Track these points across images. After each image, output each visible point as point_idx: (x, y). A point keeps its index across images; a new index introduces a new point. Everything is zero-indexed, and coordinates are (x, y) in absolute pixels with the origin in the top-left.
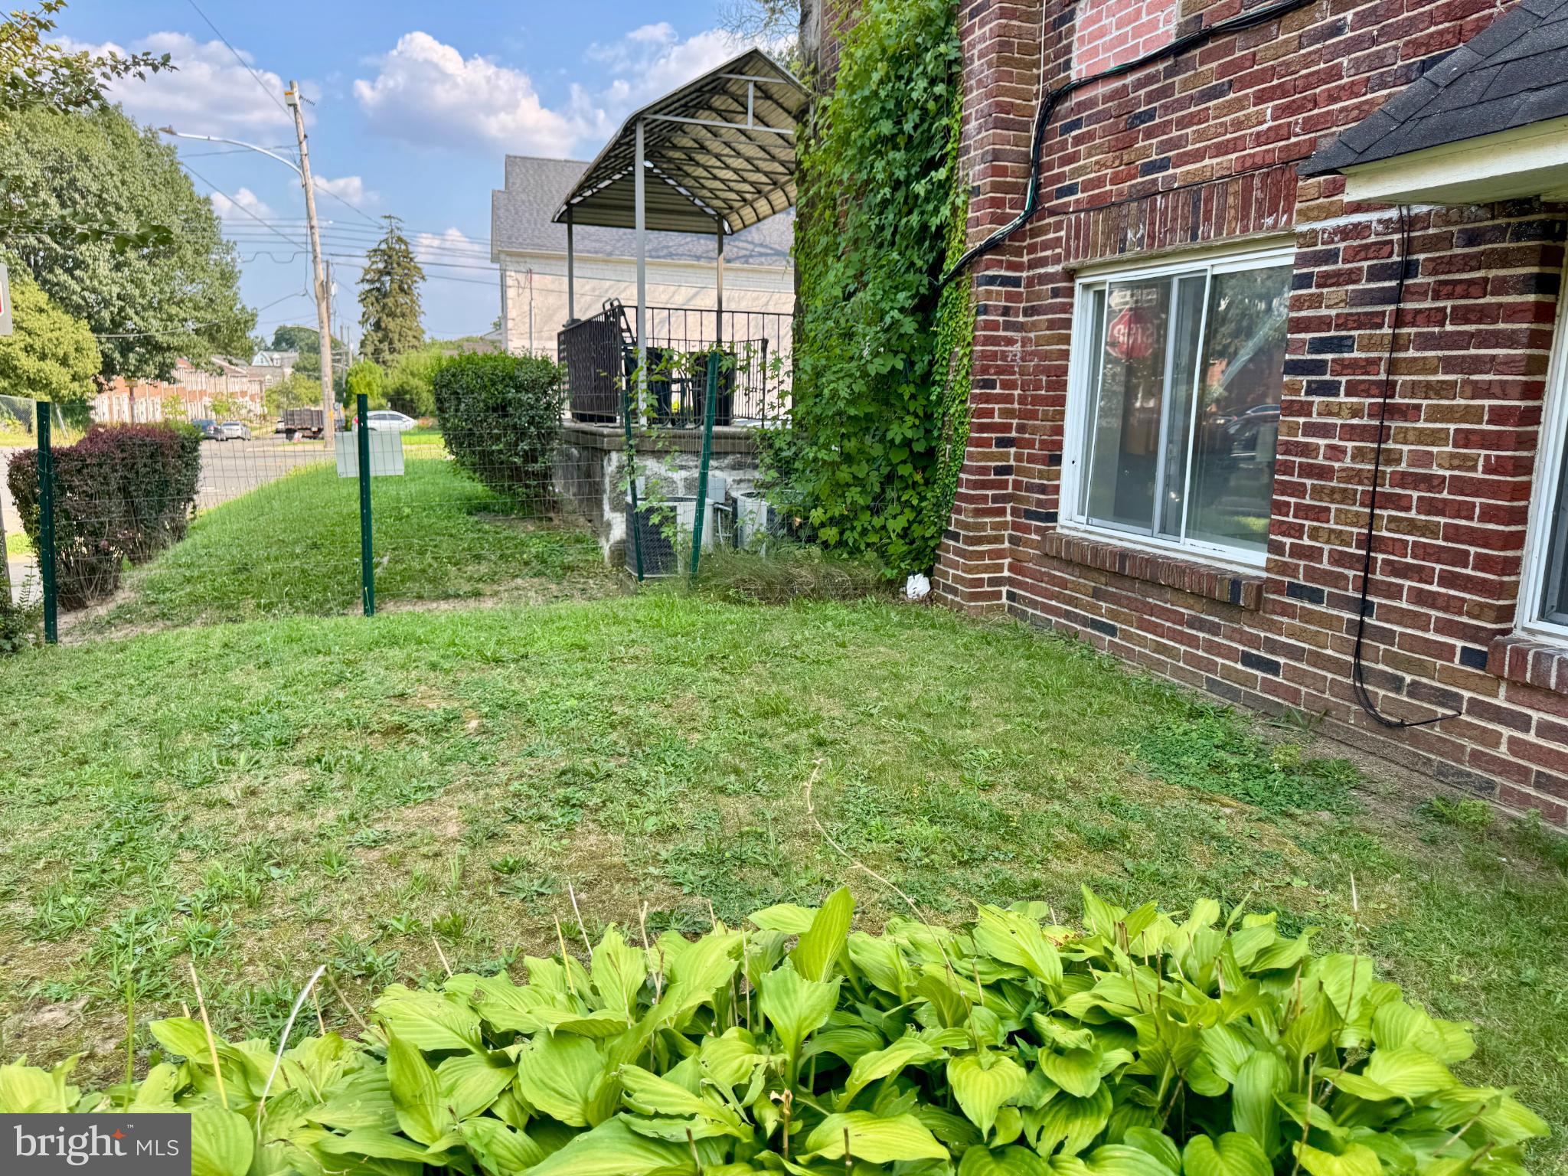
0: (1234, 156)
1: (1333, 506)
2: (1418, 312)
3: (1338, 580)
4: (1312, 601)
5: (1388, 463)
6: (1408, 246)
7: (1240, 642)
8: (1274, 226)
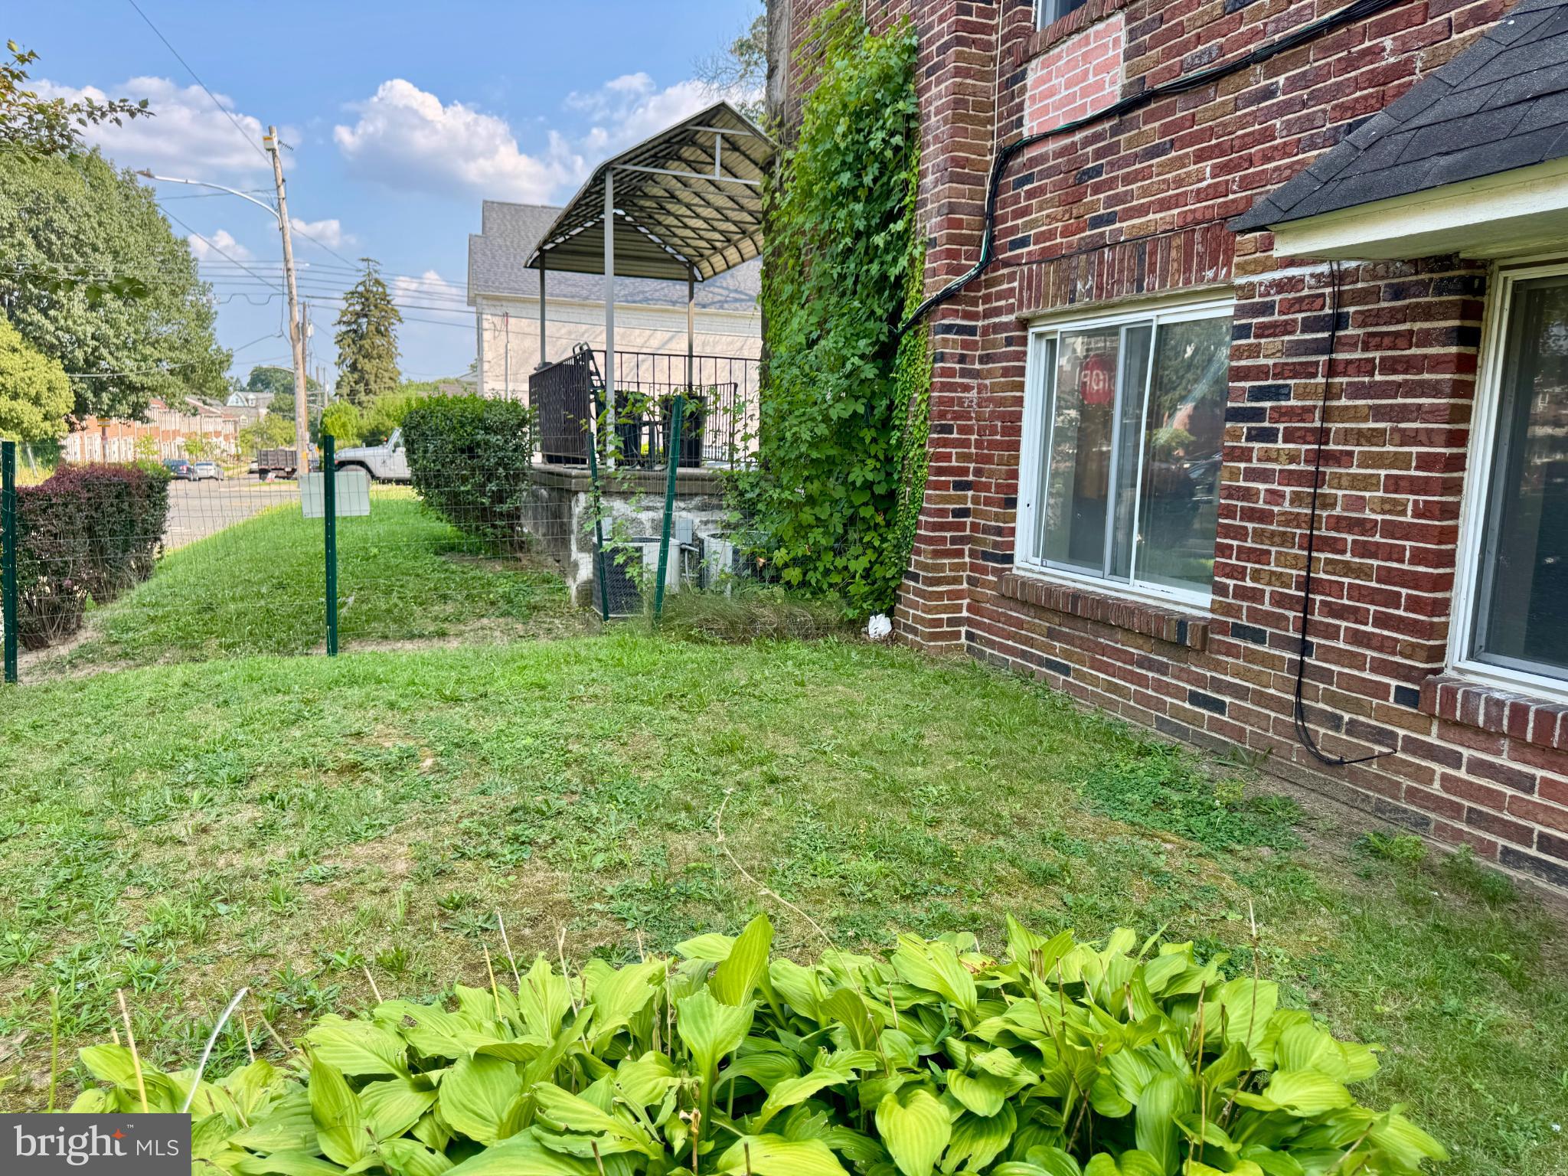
0: (1176, 211)
1: (1273, 549)
2: (1349, 362)
3: (1279, 621)
4: (1255, 641)
5: (1324, 507)
6: (1339, 299)
7: (1188, 682)
8: (1215, 279)
